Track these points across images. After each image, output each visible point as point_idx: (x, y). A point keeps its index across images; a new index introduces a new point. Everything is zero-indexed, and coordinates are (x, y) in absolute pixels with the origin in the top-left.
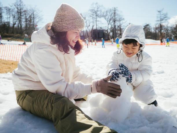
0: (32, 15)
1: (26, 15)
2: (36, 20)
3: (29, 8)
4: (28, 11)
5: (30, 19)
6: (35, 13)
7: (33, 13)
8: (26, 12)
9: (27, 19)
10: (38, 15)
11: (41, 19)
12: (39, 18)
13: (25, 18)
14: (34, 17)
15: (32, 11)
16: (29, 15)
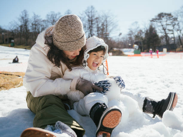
0: (105, 22)
1: (98, 23)
2: (110, 28)
3: (101, 14)
4: (100, 17)
5: (103, 27)
6: (108, 19)
7: (106, 19)
8: (97, 20)
9: (99, 27)
10: (112, 21)
11: (115, 26)
12: (113, 24)
13: (97, 27)
14: (107, 25)
15: (105, 17)
16: (101, 22)
